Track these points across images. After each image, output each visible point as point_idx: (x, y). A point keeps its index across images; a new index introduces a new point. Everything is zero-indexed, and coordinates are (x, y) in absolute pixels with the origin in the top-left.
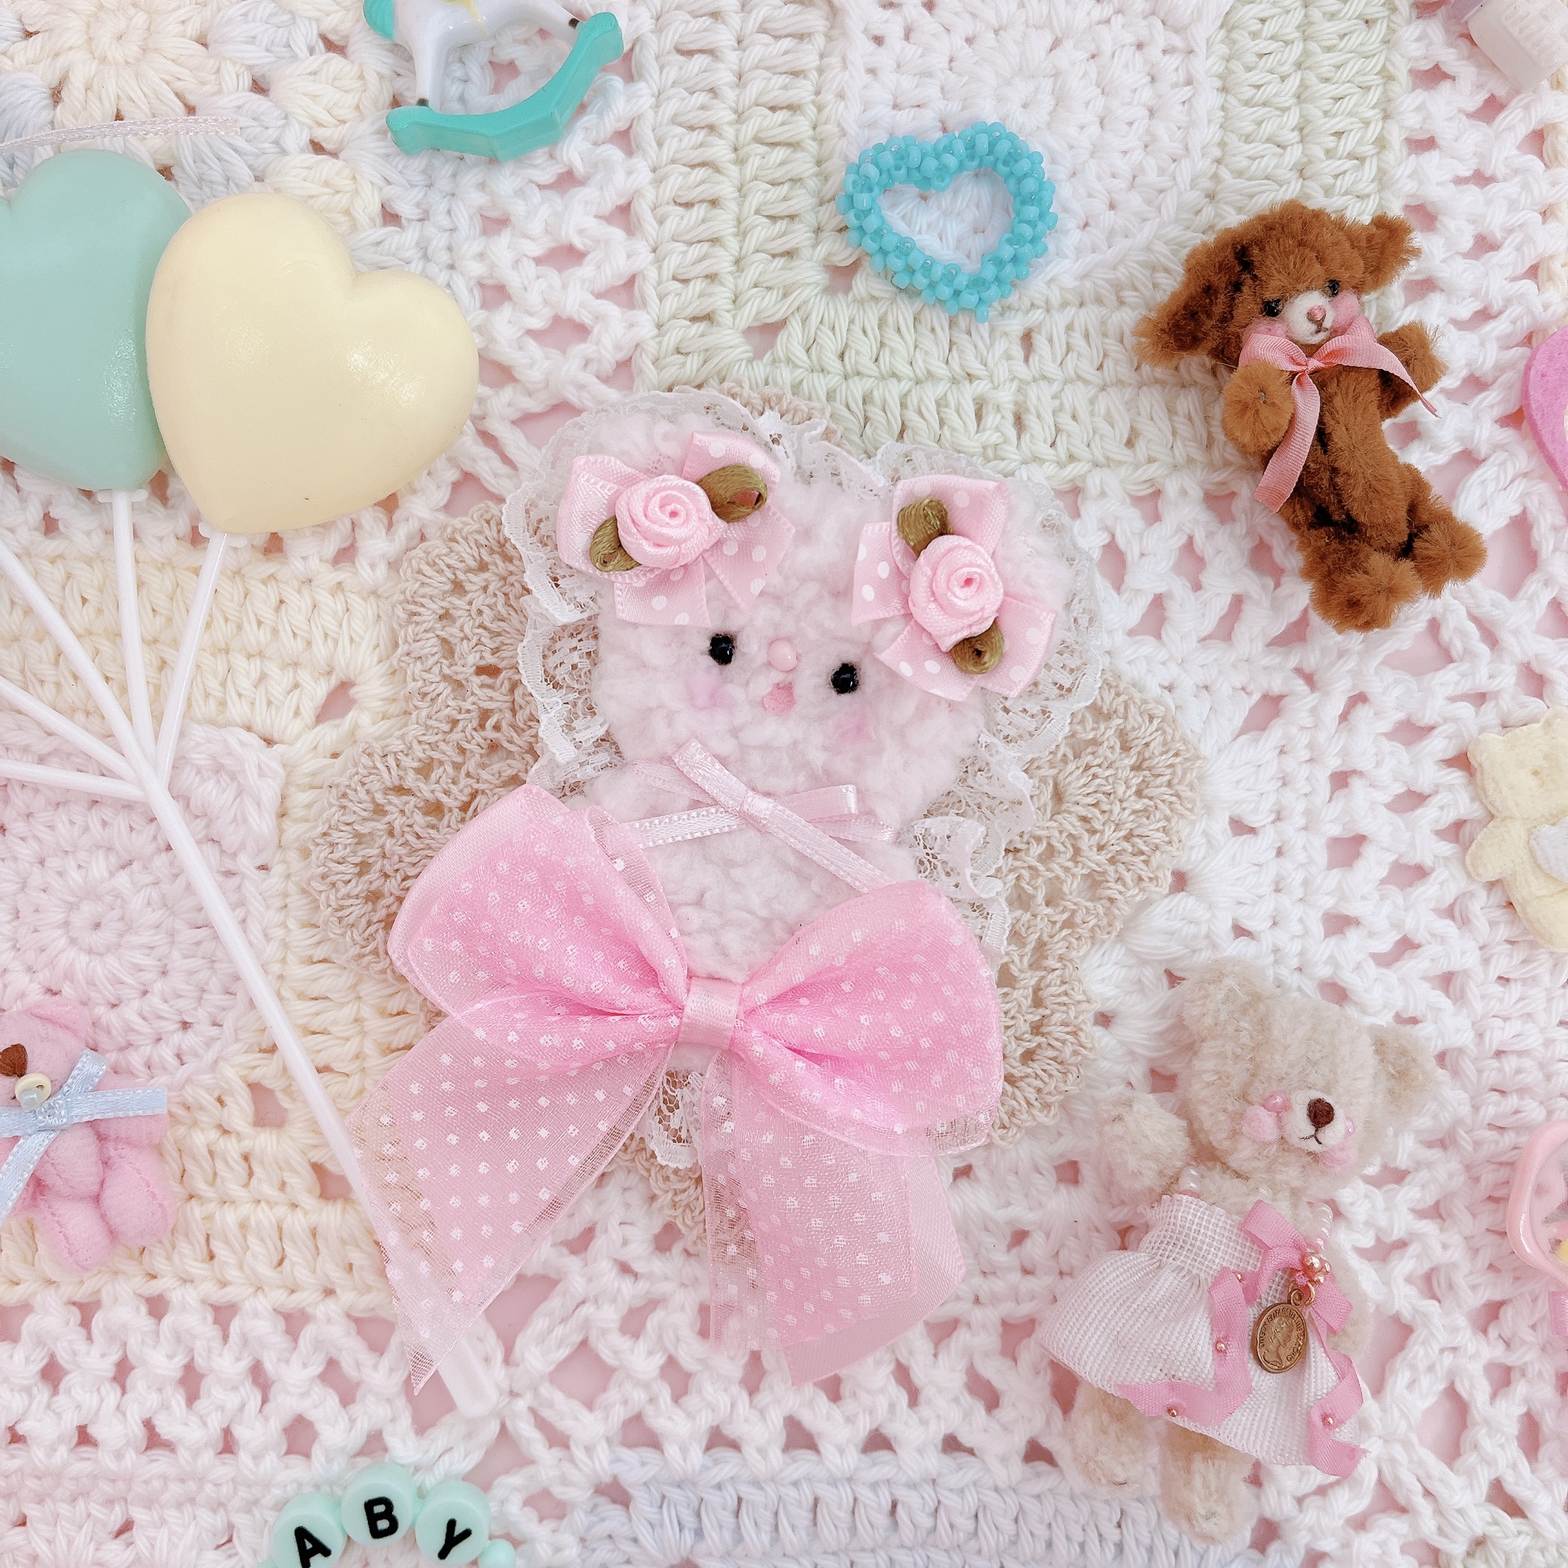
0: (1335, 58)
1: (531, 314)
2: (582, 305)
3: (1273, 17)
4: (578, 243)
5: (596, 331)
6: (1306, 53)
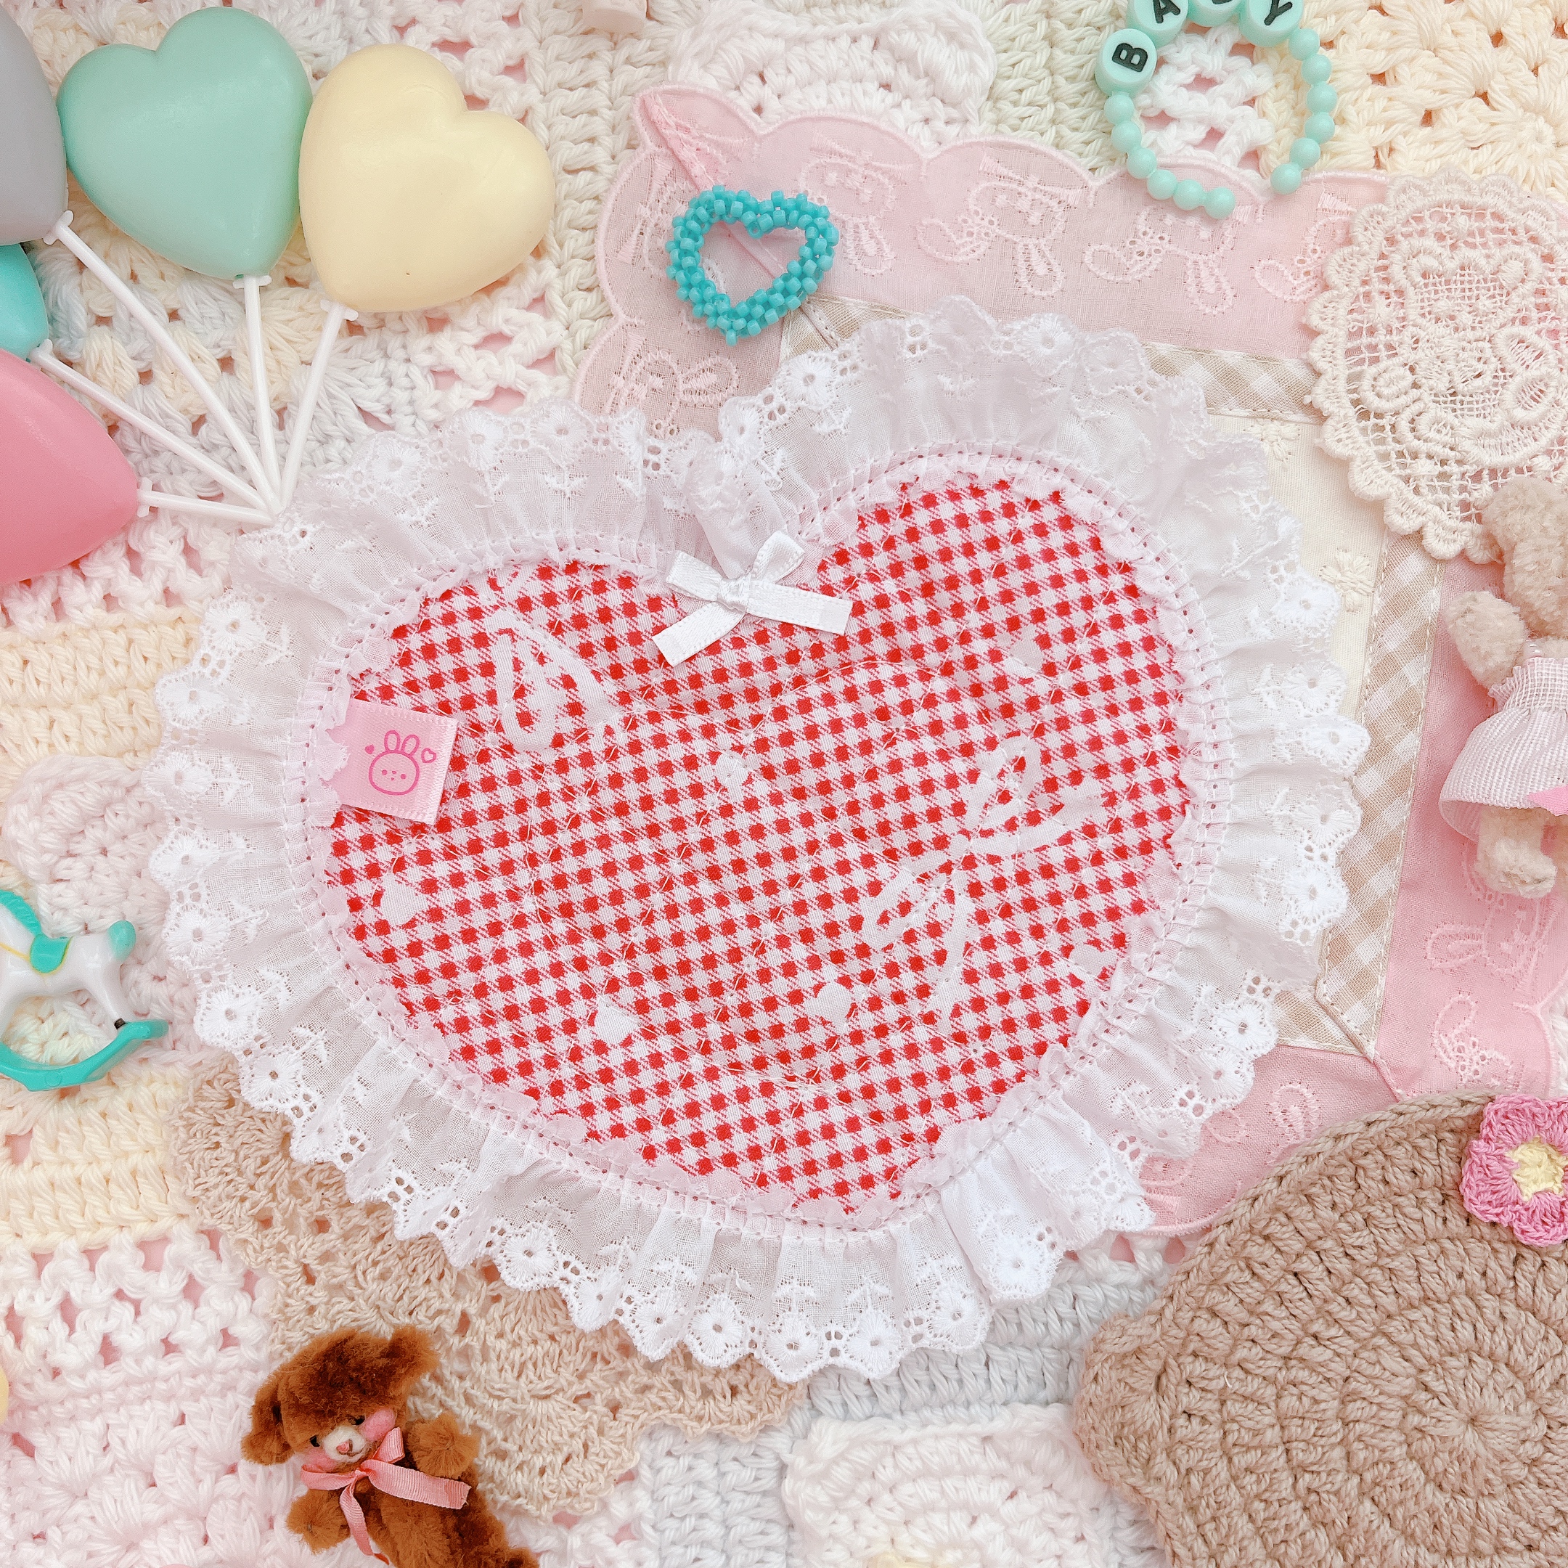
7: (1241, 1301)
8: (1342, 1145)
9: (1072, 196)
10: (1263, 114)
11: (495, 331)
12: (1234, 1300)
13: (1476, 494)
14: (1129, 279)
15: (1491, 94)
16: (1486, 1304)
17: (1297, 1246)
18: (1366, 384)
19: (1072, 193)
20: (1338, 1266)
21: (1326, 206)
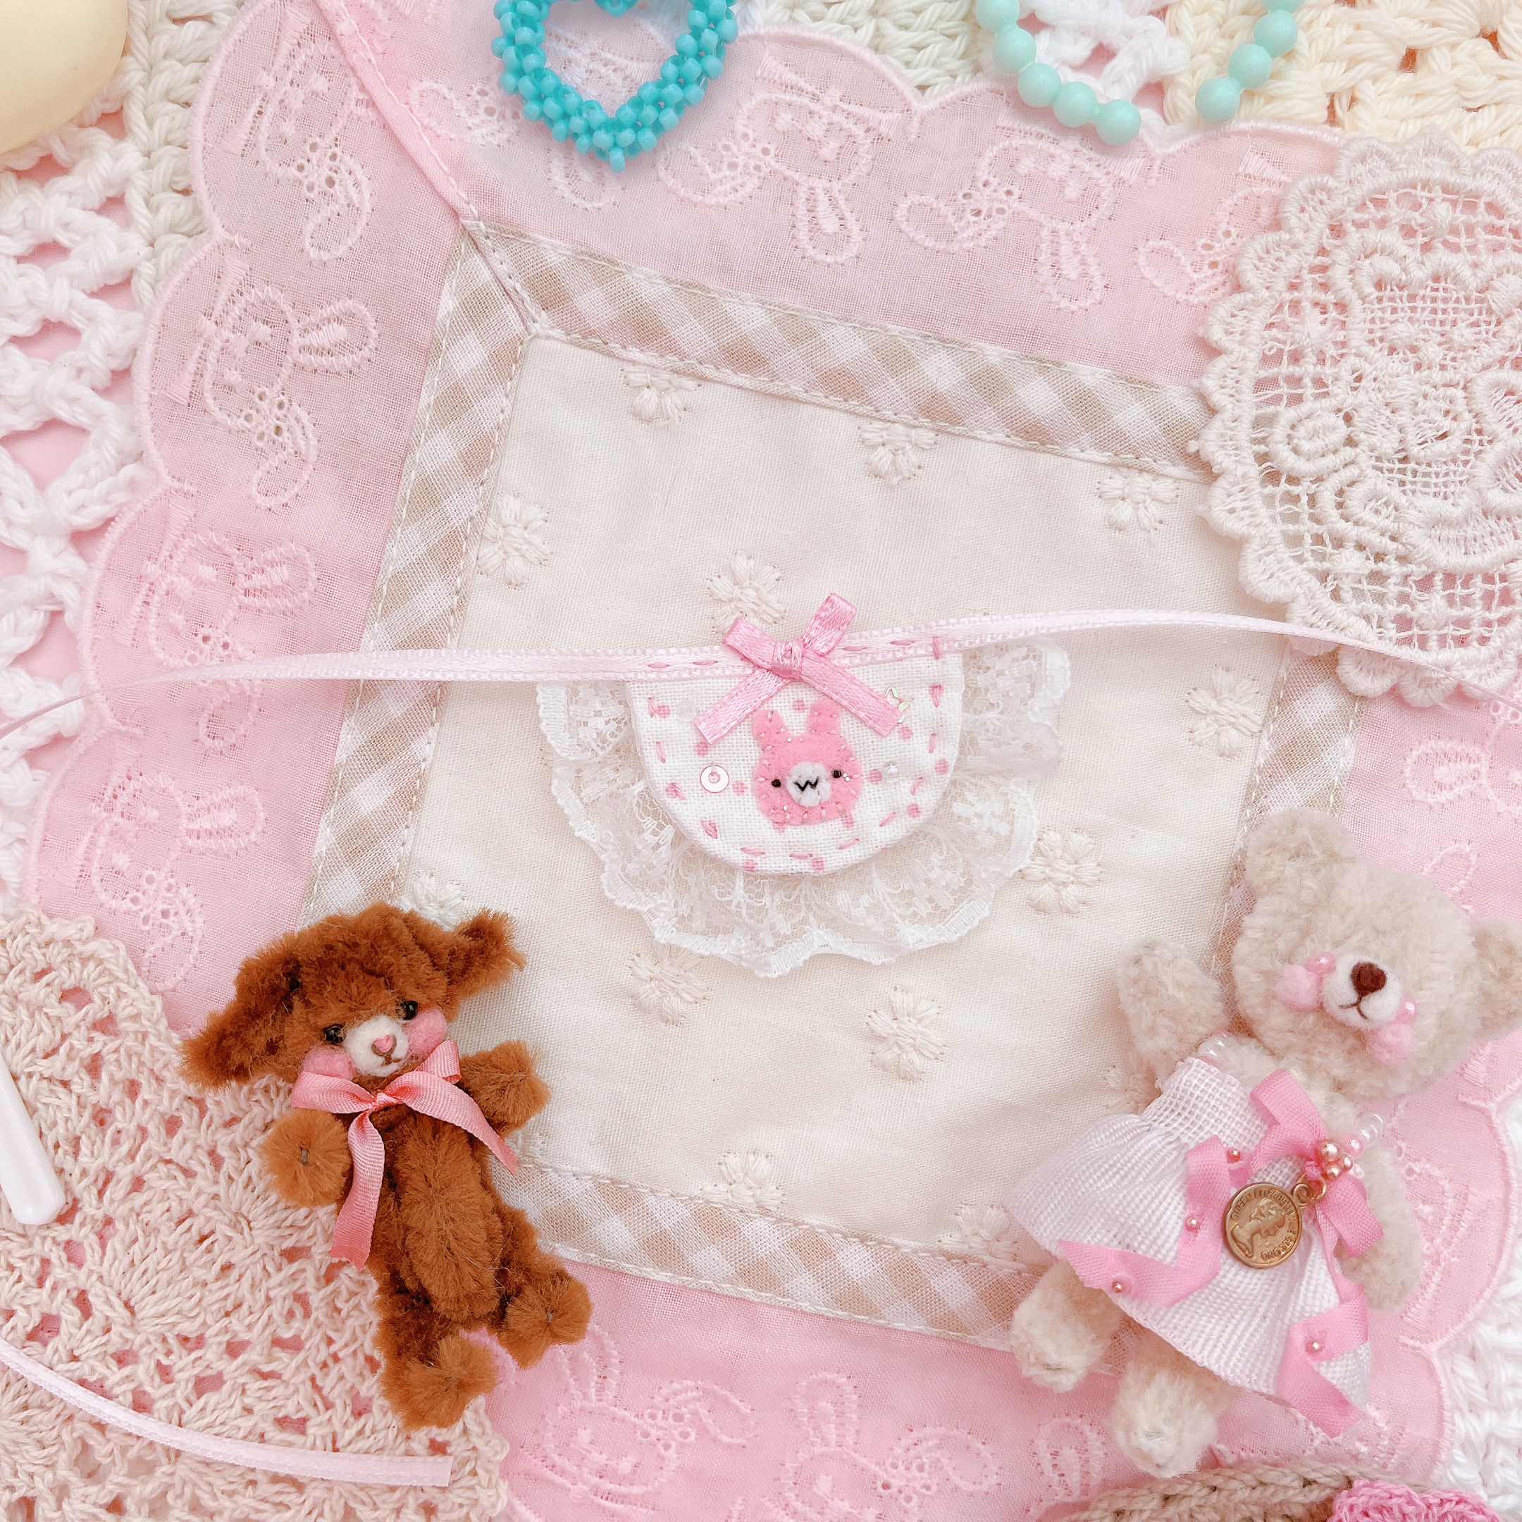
1: (14, 318)
2: (71, 305)
4: (63, 239)
5: (85, 336)
9: (886, 121)
10: (1176, 31)
11: (47, 239)
13: (1421, 608)
14: (955, 247)
15: (1501, 33)
18: (1279, 432)
19: (885, 117)
21: (1250, 171)
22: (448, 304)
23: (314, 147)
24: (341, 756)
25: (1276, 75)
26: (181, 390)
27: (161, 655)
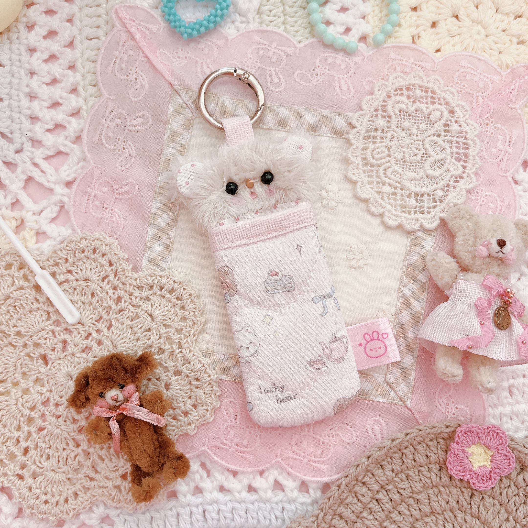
0: (295, 19)
1: (47, 124)
2: (63, 119)
3: (273, 10)
4: (60, 101)
5: (68, 128)
6: (285, 19)
7: (353, 512)
8: (394, 443)
9: (290, 50)
10: (368, 22)
11: (56, 102)
12: (349, 511)
14: (311, 84)
15: (459, 15)
16: (459, 515)
17: (376, 487)
20: (395, 497)
21: (392, 57)
22: (171, 109)
23: (131, 70)
24: (148, 238)
25: (396, 32)
26: (96, 139)
27: (94, 214)
